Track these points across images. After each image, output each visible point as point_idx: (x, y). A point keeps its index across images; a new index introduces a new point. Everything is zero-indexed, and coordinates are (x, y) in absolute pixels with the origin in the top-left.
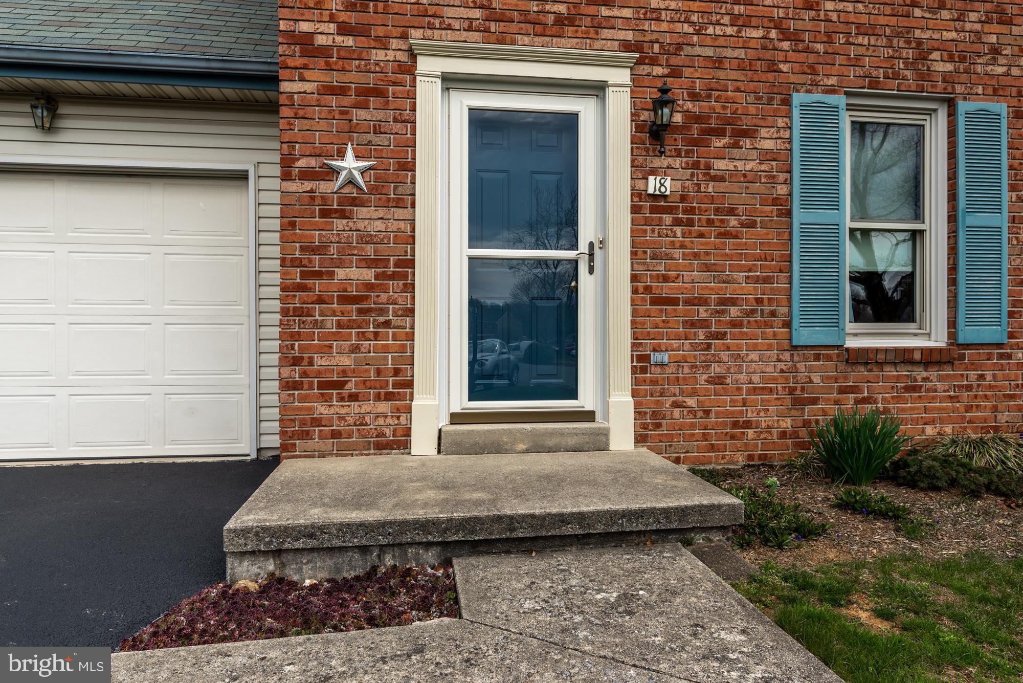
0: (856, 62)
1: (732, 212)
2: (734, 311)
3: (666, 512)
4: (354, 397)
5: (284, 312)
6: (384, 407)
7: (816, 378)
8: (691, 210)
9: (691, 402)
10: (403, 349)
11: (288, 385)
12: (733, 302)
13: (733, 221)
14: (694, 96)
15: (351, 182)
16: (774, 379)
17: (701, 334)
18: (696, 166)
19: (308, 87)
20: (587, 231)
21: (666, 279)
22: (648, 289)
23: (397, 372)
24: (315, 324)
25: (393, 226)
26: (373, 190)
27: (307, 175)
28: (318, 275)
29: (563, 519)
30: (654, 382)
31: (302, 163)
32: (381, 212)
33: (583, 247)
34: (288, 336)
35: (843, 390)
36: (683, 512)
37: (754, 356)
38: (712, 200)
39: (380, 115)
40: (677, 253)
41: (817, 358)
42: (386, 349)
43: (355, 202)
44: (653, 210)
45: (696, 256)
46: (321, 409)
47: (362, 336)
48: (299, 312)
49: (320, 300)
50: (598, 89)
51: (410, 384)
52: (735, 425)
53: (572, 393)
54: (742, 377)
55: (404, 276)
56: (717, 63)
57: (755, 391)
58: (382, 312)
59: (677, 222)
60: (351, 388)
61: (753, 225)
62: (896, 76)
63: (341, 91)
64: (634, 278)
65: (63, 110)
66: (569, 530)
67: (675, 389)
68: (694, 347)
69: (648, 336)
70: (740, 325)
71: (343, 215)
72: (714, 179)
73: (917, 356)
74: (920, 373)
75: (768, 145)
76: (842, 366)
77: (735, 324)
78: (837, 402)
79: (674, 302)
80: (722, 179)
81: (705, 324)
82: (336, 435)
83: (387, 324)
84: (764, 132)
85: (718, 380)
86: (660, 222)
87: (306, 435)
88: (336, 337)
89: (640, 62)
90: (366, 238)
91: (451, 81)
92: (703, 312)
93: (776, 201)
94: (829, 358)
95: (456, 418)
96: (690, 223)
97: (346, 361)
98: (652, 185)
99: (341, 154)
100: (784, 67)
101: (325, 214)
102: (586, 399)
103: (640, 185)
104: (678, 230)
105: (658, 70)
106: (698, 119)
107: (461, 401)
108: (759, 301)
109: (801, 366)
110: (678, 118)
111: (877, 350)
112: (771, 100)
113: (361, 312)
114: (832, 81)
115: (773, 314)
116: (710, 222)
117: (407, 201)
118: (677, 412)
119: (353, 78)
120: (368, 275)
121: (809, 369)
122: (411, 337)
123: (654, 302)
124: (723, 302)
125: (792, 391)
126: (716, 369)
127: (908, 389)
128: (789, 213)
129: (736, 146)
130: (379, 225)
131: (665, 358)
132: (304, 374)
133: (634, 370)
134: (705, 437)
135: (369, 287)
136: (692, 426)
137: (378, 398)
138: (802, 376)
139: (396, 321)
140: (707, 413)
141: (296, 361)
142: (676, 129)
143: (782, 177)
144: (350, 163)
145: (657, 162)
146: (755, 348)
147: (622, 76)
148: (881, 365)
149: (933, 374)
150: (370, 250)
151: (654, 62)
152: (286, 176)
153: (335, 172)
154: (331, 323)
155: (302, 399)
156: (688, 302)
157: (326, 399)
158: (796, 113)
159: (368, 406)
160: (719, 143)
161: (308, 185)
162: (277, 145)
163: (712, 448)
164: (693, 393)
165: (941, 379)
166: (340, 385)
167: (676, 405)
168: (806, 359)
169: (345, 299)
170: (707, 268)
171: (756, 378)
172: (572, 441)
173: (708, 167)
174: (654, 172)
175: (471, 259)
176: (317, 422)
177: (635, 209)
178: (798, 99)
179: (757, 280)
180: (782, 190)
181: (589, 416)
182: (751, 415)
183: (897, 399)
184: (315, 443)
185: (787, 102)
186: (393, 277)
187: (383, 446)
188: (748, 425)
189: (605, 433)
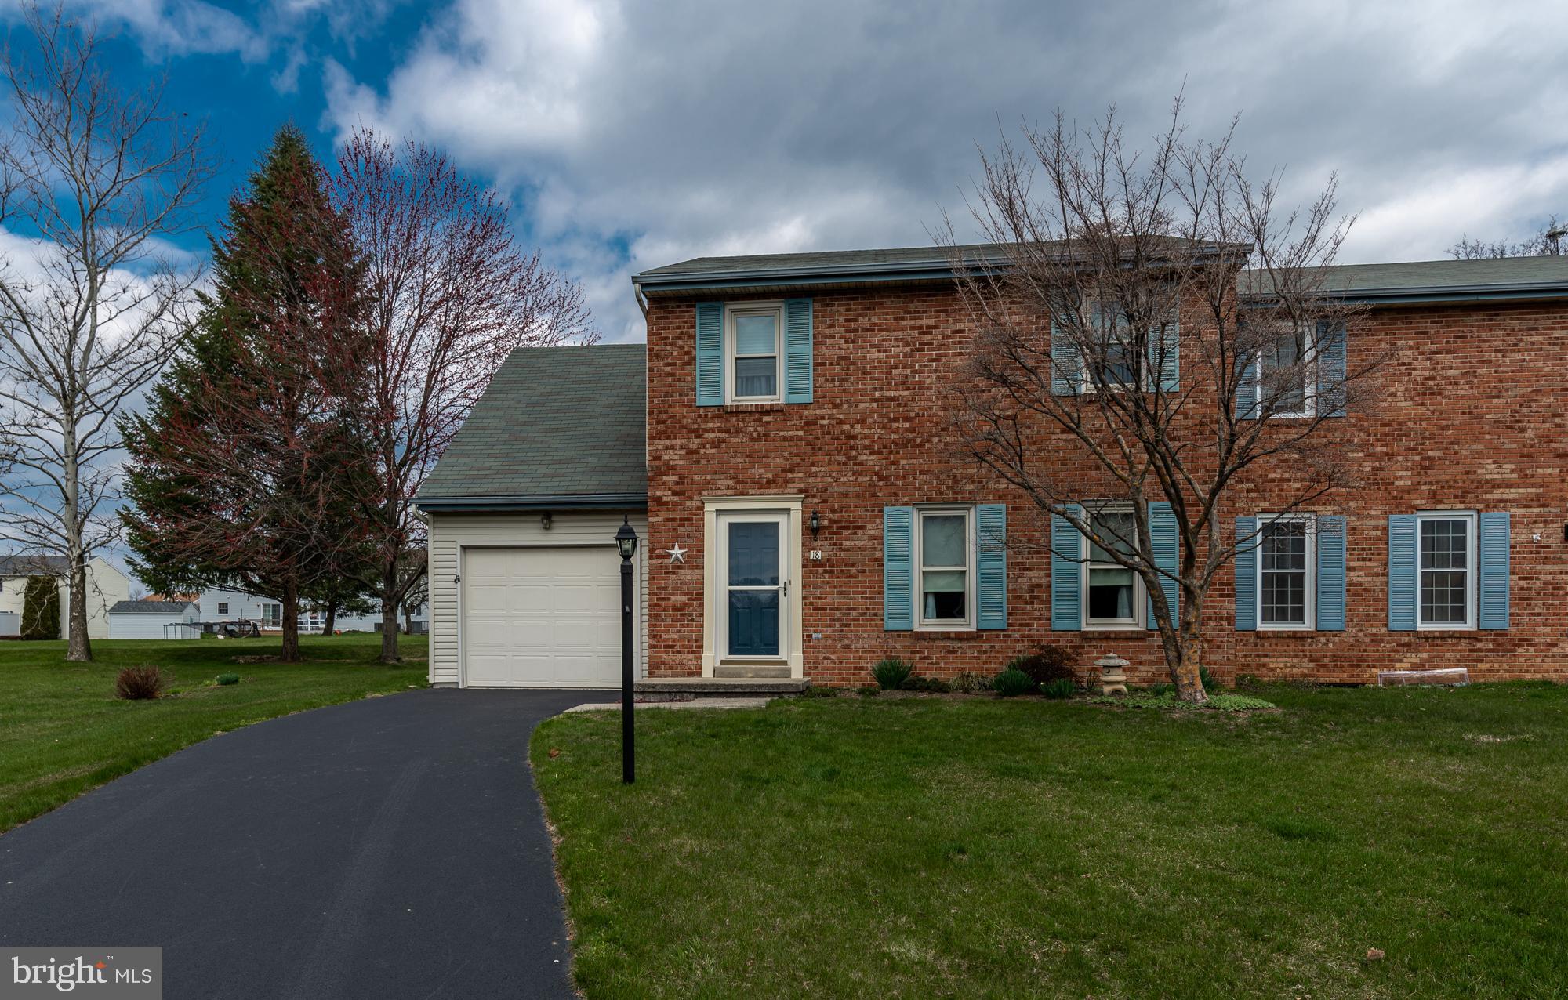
0: (920, 489)
1: (853, 566)
2: (854, 614)
3: (772, 686)
4: (678, 652)
5: (650, 615)
6: (691, 656)
7: (898, 646)
8: (833, 566)
9: (833, 657)
10: (699, 631)
11: (651, 646)
12: (854, 609)
13: (854, 570)
14: (833, 512)
15: (677, 559)
16: (876, 647)
17: (837, 625)
18: (835, 544)
19: (660, 519)
20: (783, 577)
21: (820, 598)
22: (811, 604)
23: (696, 641)
24: (663, 620)
25: (695, 577)
26: (686, 562)
27: (659, 557)
28: (664, 599)
29: (735, 686)
30: (814, 647)
31: (657, 552)
32: (690, 571)
33: (781, 585)
34: (652, 625)
35: (913, 653)
36: (779, 686)
37: (864, 635)
38: (843, 560)
39: (690, 529)
40: (826, 586)
41: (899, 636)
42: (692, 631)
43: (679, 567)
44: (814, 566)
45: (835, 587)
46: (665, 657)
47: (682, 626)
48: (656, 615)
49: (665, 610)
50: (787, 511)
51: (702, 647)
52: (855, 668)
53: (776, 652)
54: (859, 645)
55: (700, 599)
56: (846, 495)
57: (865, 652)
58: (690, 615)
59: (826, 572)
60: (677, 648)
61: (864, 571)
62: (941, 494)
63: (674, 520)
64: (804, 598)
65: (554, 518)
66: (737, 690)
67: (825, 651)
68: (834, 631)
69: (812, 625)
70: (858, 620)
71: (674, 573)
72: (844, 550)
73: (953, 636)
74: (957, 644)
75: (872, 532)
76: (911, 640)
77: (854, 620)
78: (910, 658)
79: (824, 609)
80: (848, 550)
81: (840, 620)
82: (671, 668)
83: (692, 620)
84: (869, 526)
85: (847, 647)
86: (817, 572)
87: (658, 668)
88: (671, 626)
89: (807, 497)
90: (684, 583)
91: (719, 512)
92: (838, 614)
93: (876, 560)
94: (905, 636)
95: (723, 663)
96: (832, 572)
97: (675, 636)
98: (812, 555)
99: (673, 547)
100: (880, 494)
101: (666, 573)
102: (782, 655)
103: (807, 554)
104: (826, 575)
105: (815, 501)
106: (835, 522)
107: (725, 655)
108: (867, 609)
109: (890, 640)
110: (826, 522)
111: (930, 633)
112: (873, 511)
113: (681, 615)
114: (906, 499)
115: (875, 615)
116: (842, 571)
117: (700, 566)
118: (826, 662)
119: (678, 514)
120: (684, 599)
121: (895, 642)
122: (702, 626)
123: (815, 609)
124: (849, 609)
125: (885, 652)
126: (845, 641)
127: (950, 652)
128: (882, 565)
129: (855, 533)
130: (689, 577)
131: (820, 636)
132: (658, 642)
133: (804, 641)
134: (840, 674)
135: (685, 604)
136: (834, 668)
137: (688, 652)
138: (891, 645)
139: (696, 619)
140: (841, 662)
141: (655, 636)
142: (825, 527)
143: (879, 547)
144: (677, 551)
145: (816, 544)
146: (865, 631)
147: (796, 506)
148: (934, 640)
149: (965, 645)
150: (685, 588)
151: (814, 496)
152: (651, 558)
153: (670, 555)
154: (669, 619)
155: (657, 652)
156: (831, 609)
157: (667, 652)
158: (885, 517)
159: (684, 656)
160: (845, 533)
161: (660, 561)
162: (647, 530)
163: (843, 679)
164: (834, 653)
165: (970, 647)
166: (673, 647)
167: (825, 658)
168: (892, 637)
169: (675, 610)
170: (841, 593)
171: (866, 646)
172: (773, 673)
173: (841, 544)
174: (813, 549)
175: (730, 592)
176: (663, 662)
177: (804, 566)
178: (886, 509)
179: (866, 598)
180: (878, 554)
181: (785, 663)
182: (863, 663)
183: (943, 658)
184: (663, 671)
185: (881, 511)
186: (695, 599)
187: (691, 674)
188: (862, 668)
189: (789, 670)
